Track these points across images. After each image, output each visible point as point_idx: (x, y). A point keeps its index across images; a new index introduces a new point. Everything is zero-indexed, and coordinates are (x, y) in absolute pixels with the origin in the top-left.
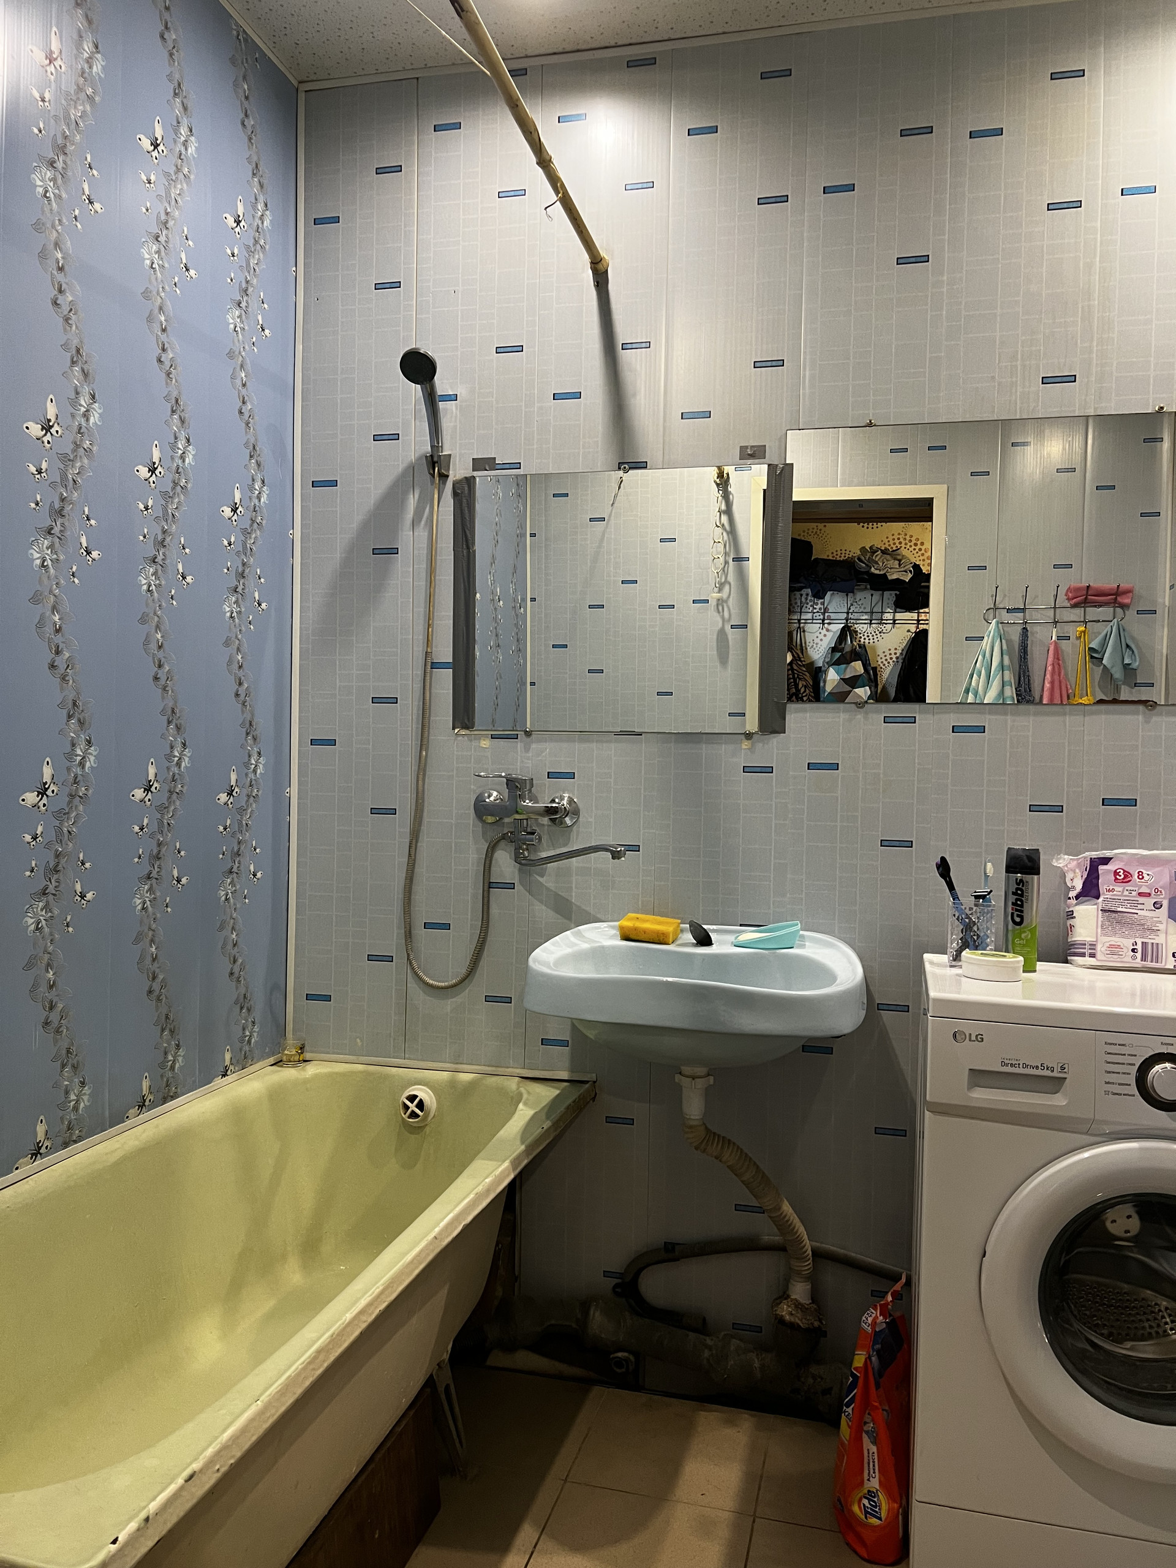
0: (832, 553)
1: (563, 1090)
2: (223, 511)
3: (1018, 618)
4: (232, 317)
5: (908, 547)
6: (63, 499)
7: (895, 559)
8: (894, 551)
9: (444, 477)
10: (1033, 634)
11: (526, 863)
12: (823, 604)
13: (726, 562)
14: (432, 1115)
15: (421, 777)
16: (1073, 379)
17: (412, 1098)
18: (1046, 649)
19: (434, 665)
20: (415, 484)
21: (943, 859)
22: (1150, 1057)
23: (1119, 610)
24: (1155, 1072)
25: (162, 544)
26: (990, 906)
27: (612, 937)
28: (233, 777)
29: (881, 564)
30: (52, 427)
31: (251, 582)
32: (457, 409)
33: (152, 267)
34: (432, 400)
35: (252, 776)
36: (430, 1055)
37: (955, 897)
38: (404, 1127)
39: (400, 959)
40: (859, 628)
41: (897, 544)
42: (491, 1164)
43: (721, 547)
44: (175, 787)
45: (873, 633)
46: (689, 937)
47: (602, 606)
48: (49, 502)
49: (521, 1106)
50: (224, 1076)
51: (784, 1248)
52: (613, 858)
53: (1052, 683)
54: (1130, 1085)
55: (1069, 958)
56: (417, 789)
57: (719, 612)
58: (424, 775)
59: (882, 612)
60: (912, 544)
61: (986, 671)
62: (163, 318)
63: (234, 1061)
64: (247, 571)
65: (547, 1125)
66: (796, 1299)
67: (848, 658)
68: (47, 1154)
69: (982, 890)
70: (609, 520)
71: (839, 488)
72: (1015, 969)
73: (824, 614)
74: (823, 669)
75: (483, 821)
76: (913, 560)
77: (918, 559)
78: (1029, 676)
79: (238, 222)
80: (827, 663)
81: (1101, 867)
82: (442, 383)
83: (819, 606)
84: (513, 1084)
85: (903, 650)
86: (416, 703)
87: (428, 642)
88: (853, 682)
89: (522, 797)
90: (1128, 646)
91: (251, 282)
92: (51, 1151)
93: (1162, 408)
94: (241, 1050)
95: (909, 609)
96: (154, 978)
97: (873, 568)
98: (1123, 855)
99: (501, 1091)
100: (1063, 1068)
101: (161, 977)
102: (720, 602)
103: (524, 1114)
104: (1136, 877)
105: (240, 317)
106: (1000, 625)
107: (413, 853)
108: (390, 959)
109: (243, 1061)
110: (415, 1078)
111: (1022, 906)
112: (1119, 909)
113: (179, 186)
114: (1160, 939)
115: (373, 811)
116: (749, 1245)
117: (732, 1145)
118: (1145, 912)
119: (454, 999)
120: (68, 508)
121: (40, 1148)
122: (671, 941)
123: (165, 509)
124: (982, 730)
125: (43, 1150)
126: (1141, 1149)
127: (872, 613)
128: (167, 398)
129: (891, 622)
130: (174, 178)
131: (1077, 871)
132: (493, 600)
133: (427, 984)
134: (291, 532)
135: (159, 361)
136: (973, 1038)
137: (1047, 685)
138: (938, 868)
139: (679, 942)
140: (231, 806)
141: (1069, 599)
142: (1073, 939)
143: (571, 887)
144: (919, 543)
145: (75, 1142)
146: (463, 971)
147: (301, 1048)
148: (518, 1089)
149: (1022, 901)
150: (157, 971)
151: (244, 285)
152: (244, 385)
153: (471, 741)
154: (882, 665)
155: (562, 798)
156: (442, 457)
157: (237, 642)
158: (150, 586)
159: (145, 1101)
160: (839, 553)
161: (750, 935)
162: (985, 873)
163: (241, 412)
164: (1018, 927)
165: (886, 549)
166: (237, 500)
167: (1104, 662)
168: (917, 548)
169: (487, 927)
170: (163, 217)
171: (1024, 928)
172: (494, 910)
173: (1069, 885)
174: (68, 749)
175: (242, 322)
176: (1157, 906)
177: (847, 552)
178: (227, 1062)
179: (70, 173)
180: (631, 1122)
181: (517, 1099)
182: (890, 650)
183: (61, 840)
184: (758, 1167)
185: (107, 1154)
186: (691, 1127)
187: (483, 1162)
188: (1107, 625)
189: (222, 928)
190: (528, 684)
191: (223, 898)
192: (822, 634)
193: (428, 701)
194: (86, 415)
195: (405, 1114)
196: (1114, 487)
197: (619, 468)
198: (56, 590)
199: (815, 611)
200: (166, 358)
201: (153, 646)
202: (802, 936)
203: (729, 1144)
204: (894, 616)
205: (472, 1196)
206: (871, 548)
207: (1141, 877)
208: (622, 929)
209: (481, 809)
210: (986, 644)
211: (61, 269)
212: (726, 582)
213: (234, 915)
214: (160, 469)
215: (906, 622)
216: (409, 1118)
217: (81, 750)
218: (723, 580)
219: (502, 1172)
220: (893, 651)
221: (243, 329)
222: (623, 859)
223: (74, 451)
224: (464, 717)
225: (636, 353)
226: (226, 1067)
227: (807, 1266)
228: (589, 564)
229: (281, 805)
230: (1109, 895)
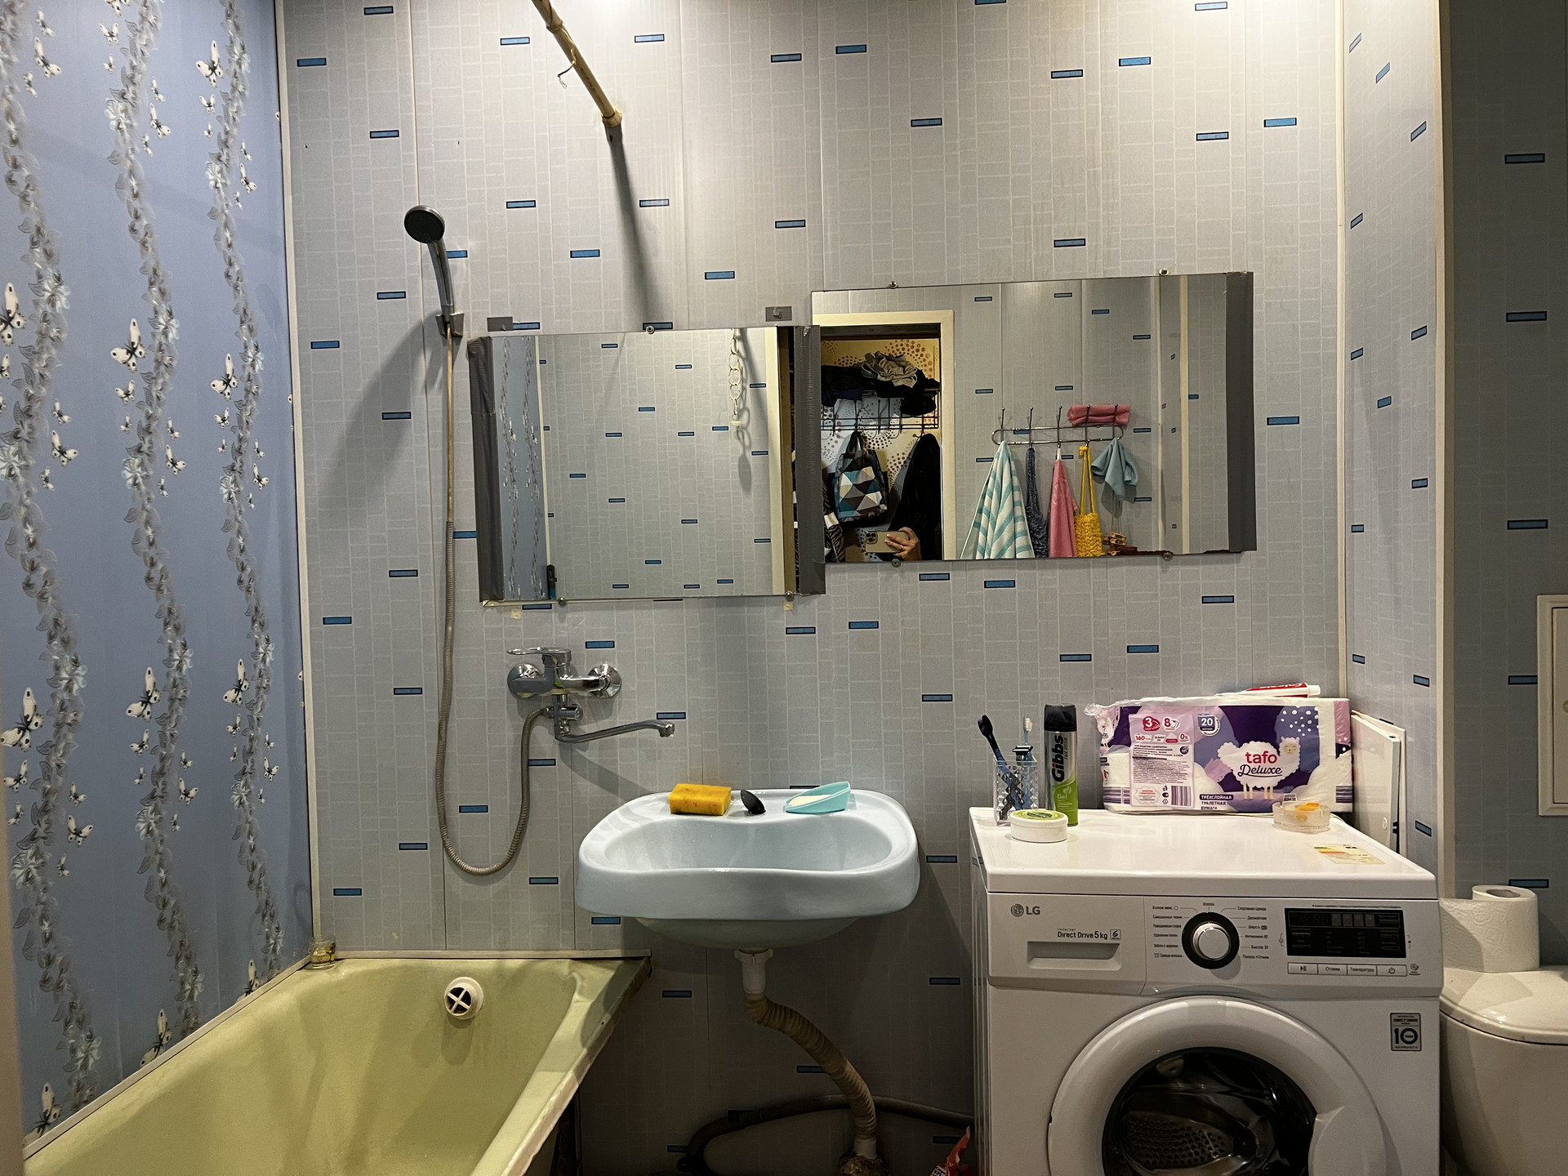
0: (839, 360)
1: (618, 970)
2: (214, 386)
3: (1024, 439)
4: (212, 173)
5: (910, 353)
6: (30, 397)
7: (900, 366)
8: (897, 357)
9: (457, 338)
10: (1038, 454)
11: (568, 740)
12: (833, 411)
13: (744, 389)
14: (479, 1006)
15: (448, 654)
16: (1082, 242)
17: (457, 992)
18: (1051, 468)
19: (457, 535)
20: (426, 343)
21: (985, 718)
22: (1195, 917)
23: (1117, 429)
24: (1199, 934)
25: (148, 431)
26: (1030, 764)
27: (663, 810)
28: (241, 671)
29: (887, 371)
30: (12, 318)
31: (249, 458)
32: (467, 265)
33: (119, 128)
34: (440, 260)
35: (260, 666)
36: (474, 944)
37: (999, 756)
38: (450, 1022)
39: (436, 846)
40: (867, 433)
41: (901, 350)
42: (556, 1075)
43: (738, 374)
44: (177, 693)
45: (882, 439)
46: (739, 805)
47: (620, 435)
48: (14, 403)
49: (576, 996)
50: (248, 993)
51: (848, 1105)
52: (662, 735)
53: (1059, 501)
54: (1177, 946)
55: (1105, 804)
56: (445, 668)
57: (739, 439)
58: (451, 651)
59: (889, 418)
60: (914, 350)
61: (997, 492)
62: (134, 183)
63: (259, 975)
64: (244, 446)
65: (606, 1018)
66: (862, 1157)
67: (859, 464)
68: (56, 1123)
69: (1023, 746)
70: (622, 346)
71: (851, 314)
72: (1061, 829)
73: (834, 420)
74: (836, 475)
75: (519, 697)
76: (916, 366)
77: (920, 364)
78: (1036, 495)
79: (213, 69)
80: (840, 469)
81: (1131, 716)
82: (450, 240)
83: (829, 413)
84: (564, 967)
85: (910, 454)
86: (438, 576)
87: (449, 511)
88: (865, 487)
89: (560, 672)
90: (1127, 464)
91: (231, 133)
92: (60, 1118)
93: (1165, 272)
94: (266, 960)
95: (914, 414)
96: (165, 905)
97: (879, 376)
98: (1150, 703)
99: (553, 976)
100: (1115, 935)
101: (172, 902)
102: (739, 429)
103: (580, 1006)
104: (1163, 724)
105: (221, 172)
106: (1008, 446)
107: (443, 735)
108: (424, 846)
109: (269, 970)
110: (458, 969)
111: (1062, 762)
112: (1149, 756)
113: (145, 37)
114: (1188, 782)
115: (397, 691)
116: (812, 1106)
117: (794, 1014)
118: (1173, 757)
119: (496, 884)
120: (36, 407)
121: (47, 1118)
122: (723, 811)
123: (148, 393)
124: (1012, 584)
125: (52, 1119)
126: (1191, 1007)
127: (880, 418)
128: (143, 270)
129: (898, 427)
130: (139, 28)
131: (1109, 719)
132: (506, 435)
133: (466, 871)
134: (290, 397)
135: (133, 230)
136: (1031, 911)
137: (1054, 503)
138: (980, 727)
139: (730, 812)
140: (239, 702)
141: (1070, 420)
142: (1109, 786)
143: (616, 760)
144: (920, 348)
145: (87, 1102)
146: (505, 854)
147: (332, 948)
148: (570, 973)
149: (1062, 758)
150: (168, 896)
151: (223, 137)
152: (230, 246)
153: (501, 613)
154: (891, 470)
155: (601, 669)
156: (454, 318)
157: (237, 524)
158: (136, 479)
159: (161, 1040)
160: (845, 359)
161: (802, 799)
162: (1025, 729)
163: (228, 276)
164: (1059, 783)
165: (890, 355)
166: (229, 372)
167: (1107, 479)
168: (919, 354)
169: (528, 810)
170: (129, 72)
171: (1065, 783)
172: (535, 788)
173: (1101, 730)
174: (52, 674)
175: (223, 177)
176: (1184, 751)
177: (853, 359)
178: (252, 978)
179: (20, 35)
180: (688, 994)
181: (570, 987)
182: (898, 454)
183: (49, 776)
184: (820, 1033)
185: (123, 1109)
186: (753, 1002)
187: (546, 1073)
188: (1108, 444)
189: (237, 836)
190: (546, 515)
191: (237, 803)
192: (834, 441)
193: (452, 574)
194: (52, 301)
195: (451, 1008)
196: (1107, 311)
197: (644, 329)
198: (26, 499)
199: (825, 418)
200: (140, 226)
201: (144, 544)
202: (853, 796)
203: (791, 1014)
204: (900, 422)
205: (539, 1121)
206: (876, 354)
207: (1168, 724)
208: (671, 802)
209: (515, 684)
210: (996, 464)
211: (15, 142)
212: (745, 408)
213: (250, 819)
214: (140, 349)
215: (911, 427)
216: (455, 1012)
217: (67, 673)
218: (741, 407)
219: (567, 1085)
220: (901, 456)
221: (224, 185)
222: (672, 735)
223: (40, 342)
224: (492, 587)
225: (655, 211)
226: (250, 982)
227: (871, 1123)
228: (604, 391)
229: (295, 691)
230: (1139, 743)
